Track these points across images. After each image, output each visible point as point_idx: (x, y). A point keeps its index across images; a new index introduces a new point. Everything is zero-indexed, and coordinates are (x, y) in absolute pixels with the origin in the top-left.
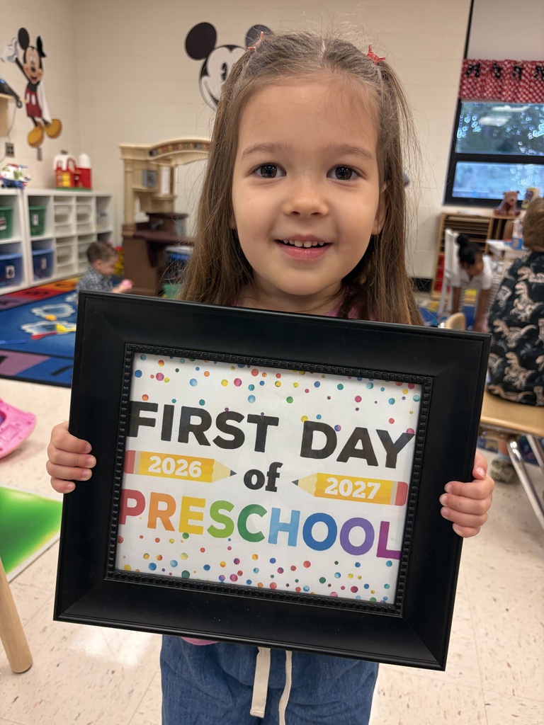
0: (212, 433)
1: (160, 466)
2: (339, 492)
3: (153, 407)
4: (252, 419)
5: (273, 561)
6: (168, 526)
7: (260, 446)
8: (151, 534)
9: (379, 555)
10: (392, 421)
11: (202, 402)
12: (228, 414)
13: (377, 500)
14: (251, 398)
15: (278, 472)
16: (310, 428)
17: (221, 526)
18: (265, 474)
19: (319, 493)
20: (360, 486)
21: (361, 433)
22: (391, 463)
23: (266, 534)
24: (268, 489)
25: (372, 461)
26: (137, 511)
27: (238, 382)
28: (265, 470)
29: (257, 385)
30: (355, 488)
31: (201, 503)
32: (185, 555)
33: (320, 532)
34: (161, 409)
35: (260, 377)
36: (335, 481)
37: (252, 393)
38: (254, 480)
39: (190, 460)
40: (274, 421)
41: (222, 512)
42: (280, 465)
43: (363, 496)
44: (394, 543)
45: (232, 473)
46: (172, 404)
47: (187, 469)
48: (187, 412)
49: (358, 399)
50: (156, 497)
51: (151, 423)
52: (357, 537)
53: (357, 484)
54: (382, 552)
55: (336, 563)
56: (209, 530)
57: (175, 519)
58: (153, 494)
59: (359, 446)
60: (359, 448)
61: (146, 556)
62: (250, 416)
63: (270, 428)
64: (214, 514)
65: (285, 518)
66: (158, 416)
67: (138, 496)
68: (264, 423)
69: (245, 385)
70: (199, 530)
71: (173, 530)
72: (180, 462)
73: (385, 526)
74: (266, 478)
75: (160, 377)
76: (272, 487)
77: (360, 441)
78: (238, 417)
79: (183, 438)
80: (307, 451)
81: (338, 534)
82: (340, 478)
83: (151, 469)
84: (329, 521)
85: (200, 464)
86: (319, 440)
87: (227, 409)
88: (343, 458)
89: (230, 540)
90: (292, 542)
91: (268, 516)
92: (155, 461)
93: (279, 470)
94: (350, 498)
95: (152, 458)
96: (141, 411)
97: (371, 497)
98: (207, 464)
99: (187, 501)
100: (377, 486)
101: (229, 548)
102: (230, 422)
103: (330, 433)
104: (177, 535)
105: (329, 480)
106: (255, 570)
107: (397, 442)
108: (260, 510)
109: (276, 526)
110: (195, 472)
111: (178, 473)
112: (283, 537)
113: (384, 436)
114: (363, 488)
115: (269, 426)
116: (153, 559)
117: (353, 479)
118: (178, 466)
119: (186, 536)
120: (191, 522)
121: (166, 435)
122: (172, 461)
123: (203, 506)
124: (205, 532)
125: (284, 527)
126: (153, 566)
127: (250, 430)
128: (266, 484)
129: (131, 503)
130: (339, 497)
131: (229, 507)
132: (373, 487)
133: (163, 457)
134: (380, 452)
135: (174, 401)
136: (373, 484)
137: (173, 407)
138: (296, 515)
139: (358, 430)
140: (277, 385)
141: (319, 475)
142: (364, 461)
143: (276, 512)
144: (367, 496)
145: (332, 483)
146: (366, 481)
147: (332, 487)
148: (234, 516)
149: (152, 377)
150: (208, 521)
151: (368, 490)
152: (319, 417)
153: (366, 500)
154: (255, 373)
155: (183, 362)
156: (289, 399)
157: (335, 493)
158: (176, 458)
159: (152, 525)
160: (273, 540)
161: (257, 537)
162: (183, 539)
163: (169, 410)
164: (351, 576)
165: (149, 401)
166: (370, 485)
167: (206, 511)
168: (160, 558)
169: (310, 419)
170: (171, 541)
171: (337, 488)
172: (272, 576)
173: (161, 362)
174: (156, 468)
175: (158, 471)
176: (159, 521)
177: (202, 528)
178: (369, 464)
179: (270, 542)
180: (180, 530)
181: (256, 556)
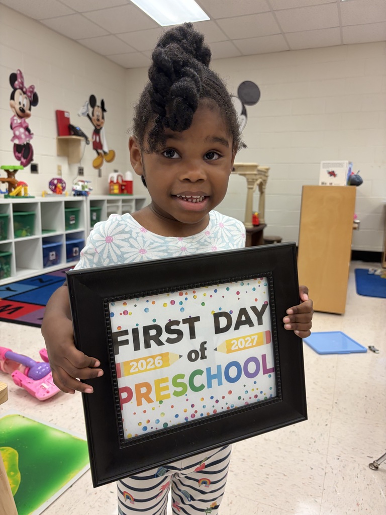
0: (164, 336)
1: (137, 367)
2: (238, 347)
3: (126, 332)
4: (185, 321)
5: (212, 398)
6: (150, 401)
7: (193, 335)
8: (140, 409)
9: (264, 374)
10: (256, 300)
11: (154, 320)
12: (172, 323)
13: (258, 344)
14: (182, 309)
15: (205, 347)
16: (217, 316)
17: (180, 389)
18: (199, 351)
19: (229, 351)
20: (248, 340)
21: (243, 311)
22: (260, 322)
23: (206, 385)
24: (202, 358)
25: (251, 324)
26: (129, 399)
27: (173, 302)
28: (198, 348)
29: (184, 301)
30: (246, 342)
31: (166, 380)
32: (163, 414)
33: (233, 372)
34: (130, 332)
35: (184, 296)
36: (235, 341)
37: (182, 306)
38: (193, 356)
39: (153, 357)
40: (197, 319)
41: (179, 381)
42: (205, 343)
43: (251, 345)
44: (270, 364)
45: (181, 356)
46: (136, 327)
47: (154, 363)
48: (146, 329)
49: (238, 293)
50: (138, 387)
51: (126, 342)
52: (252, 367)
53: (246, 339)
54: (266, 371)
55: (245, 386)
56: (173, 394)
57: (153, 395)
58: (136, 385)
59: (243, 318)
60: (244, 319)
61: (140, 424)
62: (183, 320)
63: (196, 324)
64: (175, 384)
65: (214, 371)
66: (130, 337)
67: (127, 390)
68: (191, 321)
69: (177, 303)
70: (168, 396)
71: (153, 402)
72: (148, 360)
73: (264, 357)
74: (200, 353)
75: (126, 313)
76: (204, 357)
77: (243, 316)
78: (177, 323)
79: (148, 345)
80: (218, 330)
81: (243, 370)
82: (237, 339)
83: (132, 371)
84: (235, 364)
85: (160, 357)
86: (223, 322)
87: (170, 320)
88: (237, 328)
89: (186, 395)
90: (220, 383)
91: (205, 374)
92: (133, 365)
93: (205, 346)
94: (245, 348)
95: (131, 364)
96: (118, 338)
97: (254, 344)
98: (165, 356)
99: (158, 382)
100: (256, 337)
101: (187, 400)
102: (173, 327)
103: (227, 315)
104: (156, 404)
105: (232, 342)
106: (203, 407)
107: (261, 310)
108: (199, 372)
109: (210, 377)
110: (159, 363)
111: (149, 367)
113: (254, 309)
114: (250, 340)
115: (195, 323)
116: (144, 424)
117: (244, 337)
118: (147, 364)
119: (161, 402)
120: (162, 393)
121: (137, 347)
122: (143, 361)
123: (168, 381)
124: (172, 396)
125: (214, 377)
126: (145, 428)
127: (185, 328)
128: (200, 356)
129: (124, 395)
130: (239, 349)
131: (182, 376)
132: (254, 338)
133: (137, 361)
134: (254, 317)
135: (137, 325)
136: (254, 337)
137: (137, 329)
138: (219, 367)
139: (241, 310)
140: (194, 297)
141: (227, 341)
142: (248, 325)
143: (209, 370)
144: (252, 344)
145: (234, 343)
146: (250, 336)
147: (234, 345)
148: (186, 380)
149: (121, 314)
150: (172, 389)
151: (252, 341)
152: (220, 309)
153: (252, 346)
154: (181, 295)
155: (138, 300)
156: (203, 304)
157: (237, 348)
158: (145, 359)
159: (139, 403)
160: (210, 386)
161: (202, 387)
162: (160, 405)
163: (135, 331)
164: (253, 390)
165: (122, 330)
166: (252, 337)
167: (170, 384)
168: (149, 421)
169: (216, 312)
170: (153, 409)
171: (237, 345)
172: (213, 406)
173: (125, 304)
174: (135, 369)
175: (137, 370)
176: (143, 400)
177: (169, 394)
178: (250, 326)
179: (208, 388)
180: (157, 401)
181: (203, 399)
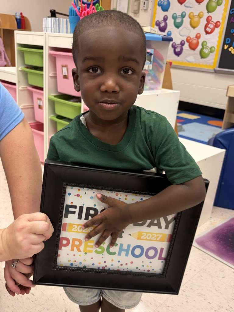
1: (77, 229)
2: (146, 238)
3: (75, 207)
5: (119, 262)
6: (79, 250)
8: (72, 253)
11: (95, 205)
13: (160, 240)
15: (123, 231)
17: (100, 250)
19: (139, 238)
20: (154, 236)
22: (167, 227)
23: (117, 253)
25: (160, 227)
26: (67, 245)
30: (152, 236)
31: (92, 242)
32: (85, 260)
33: (138, 251)
34: (78, 208)
35: (119, 196)
36: (145, 234)
43: (155, 239)
44: (164, 255)
46: (83, 206)
47: (88, 230)
48: (88, 209)
50: (74, 240)
51: (74, 213)
52: (151, 253)
53: (153, 235)
54: (160, 258)
55: (143, 262)
56: (95, 251)
57: (82, 248)
60: (155, 222)
61: (69, 261)
65: (125, 247)
66: (77, 210)
67: (67, 240)
71: (81, 251)
73: (162, 249)
75: (78, 195)
76: (121, 236)
77: (156, 220)
79: (87, 218)
81: (144, 252)
82: (147, 233)
83: (73, 230)
84: (141, 248)
88: (149, 226)
89: (103, 255)
90: (127, 255)
91: (118, 246)
92: (75, 227)
94: (150, 240)
95: (74, 226)
96: (70, 208)
97: (158, 239)
100: (161, 236)
101: (103, 258)
104: (82, 253)
105: (143, 234)
106: (112, 265)
107: (170, 220)
109: (121, 250)
111: (84, 231)
112: (124, 253)
116: (72, 262)
117: (152, 233)
119: (86, 253)
120: (88, 249)
121: (80, 217)
124: (94, 252)
125: (124, 250)
126: (72, 264)
129: (64, 242)
130: (146, 239)
132: (159, 236)
133: (78, 225)
134: (163, 224)
135: (84, 205)
137: (83, 207)
138: (129, 246)
140: (126, 199)
141: (139, 232)
142: (157, 227)
143: (122, 245)
144: (157, 239)
145: (144, 235)
146: (157, 234)
147: (144, 236)
148: (105, 246)
149: (75, 195)
151: (157, 237)
153: (156, 241)
154: (117, 194)
155: (88, 190)
157: (145, 238)
159: (72, 249)
160: (120, 254)
161: (114, 253)
162: (84, 255)
163: (81, 208)
164: (148, 266)
165: (73, 205)
166: (158, 235)
168: (75, 261)
170: (80, 256)
171: (146, 237)
172: (118, 267)
173: (79, 190)
174: (75, 229)
175: (76, 230)
176: (75, 248)
177: (92, 251)
178: (159, 228)
179: (118, 255)
180: (84, 252)
181: (113, 260)
